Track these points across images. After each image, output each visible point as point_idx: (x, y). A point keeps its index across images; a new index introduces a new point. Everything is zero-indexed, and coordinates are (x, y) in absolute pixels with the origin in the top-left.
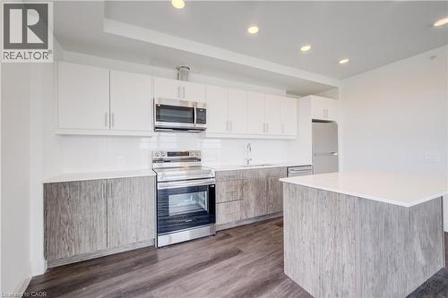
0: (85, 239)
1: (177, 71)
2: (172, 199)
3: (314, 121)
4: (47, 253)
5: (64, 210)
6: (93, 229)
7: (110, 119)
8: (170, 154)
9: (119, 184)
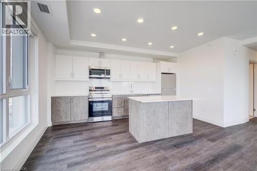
0: (64, 117)
1: (99, 54)
2: (95, 105)
3: (162, 73)
4: (52, 120)
5: (57, 106)
6: (66, 114)
7: (72, 75)
8: (96, 88)
9: (75, 98)
